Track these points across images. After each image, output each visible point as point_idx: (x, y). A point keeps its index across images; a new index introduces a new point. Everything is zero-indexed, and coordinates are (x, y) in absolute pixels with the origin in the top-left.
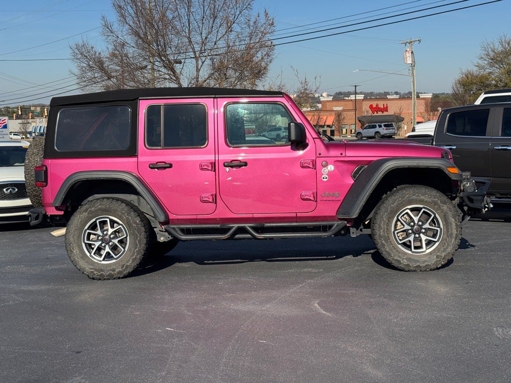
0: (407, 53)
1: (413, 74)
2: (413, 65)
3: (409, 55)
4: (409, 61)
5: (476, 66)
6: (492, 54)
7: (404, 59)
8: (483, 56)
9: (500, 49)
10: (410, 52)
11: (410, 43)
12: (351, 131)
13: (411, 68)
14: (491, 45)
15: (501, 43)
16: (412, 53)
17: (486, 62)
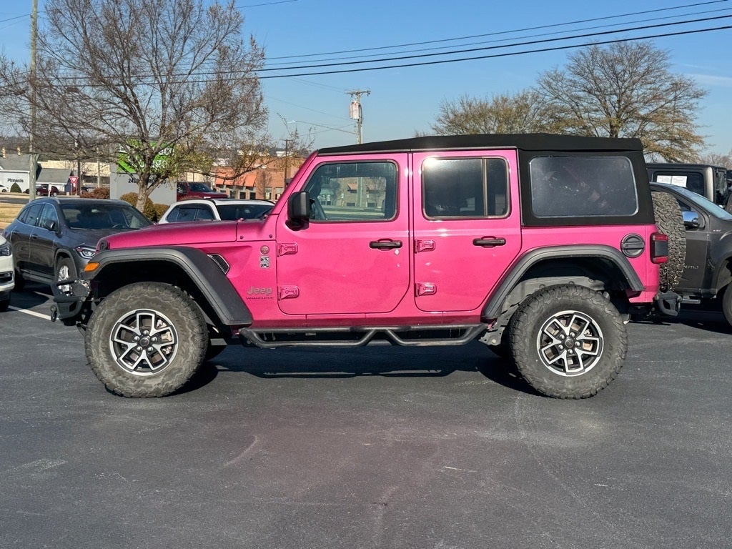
0: (354, 106)
1: (359, 131)
2: (360, 121)
3: (355, 108)
4: (356, 116)
5: (433, 129)
6: (451, 116)
7: (350, 112)
8: (442, 118)
9: (461, 111)
10: (358, 104)
11: (357, 94)
12: (276, 195)
13: (357, 125)
14: (451, 106)
15: (462, 103)
16: (360, 106)
17: (445, 125)
